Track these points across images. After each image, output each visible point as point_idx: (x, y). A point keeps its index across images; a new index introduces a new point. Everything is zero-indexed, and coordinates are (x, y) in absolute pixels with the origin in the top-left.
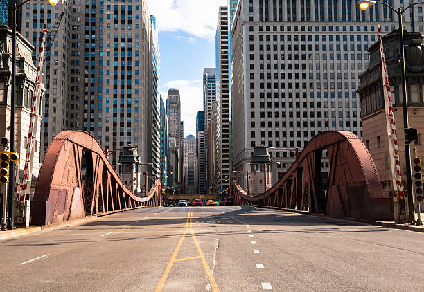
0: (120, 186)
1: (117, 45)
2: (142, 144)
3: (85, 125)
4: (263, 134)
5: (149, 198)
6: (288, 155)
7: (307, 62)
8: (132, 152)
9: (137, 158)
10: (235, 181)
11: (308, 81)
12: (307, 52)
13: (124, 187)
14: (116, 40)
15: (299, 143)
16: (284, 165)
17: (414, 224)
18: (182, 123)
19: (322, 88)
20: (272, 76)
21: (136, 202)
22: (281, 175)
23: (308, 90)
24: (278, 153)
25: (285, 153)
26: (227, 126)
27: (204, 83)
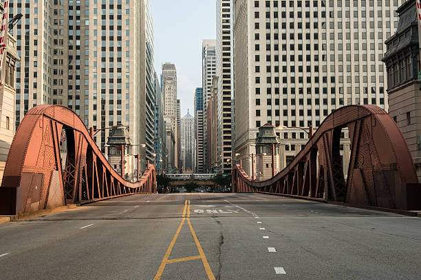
0: (107, 170)
1: (104, 12)
2: (134, 124)
3: (70, 102)
4: (269, 113)
5: (141, 184)
6: (298, 136)
7: (320, 31)
9: (128, 139)
10: (238, 165)
11: (321, 53)
12: (320, 20)
13: (112, 172)
14: (104, 7)
15: (310, 123)
16: (293, 147)
18: (178, 101)
19: (337, 60)
20: (280, 47)
21: (127, 188)
22: (290, 159)
23: (321, 63)
24: (286, 134)
25: (294, 135)
26: (229, 104)
27: (203, 57)
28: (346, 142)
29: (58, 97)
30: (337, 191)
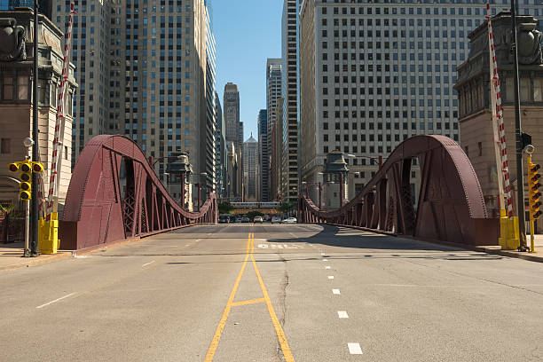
0: (167, 201)
1: (163, 31)
2: (194, 149)
3: (127, 126)
4: (338, 138)
5: (202, 214)
6: (368, 162)
7: (392, 51)
8: (182, 159)
9: (188, 166)
11: (392, 74)
12: (391, 39)
13: (172, 202)
14: (163, 25)
15: (380, 149)
16: (363, 175)
17: (525, 251)
18: (242, 123)
19: (409, 82)
20: (349, 68)
21: (187, 219)
22: (359, 187)
23: (392, 85)
24: (355, 161)
25: (364, 161)
26: (295, 128)
27: (268, 76)
28: (416, 168)
29: (114, 121)
30: (407, 225)
